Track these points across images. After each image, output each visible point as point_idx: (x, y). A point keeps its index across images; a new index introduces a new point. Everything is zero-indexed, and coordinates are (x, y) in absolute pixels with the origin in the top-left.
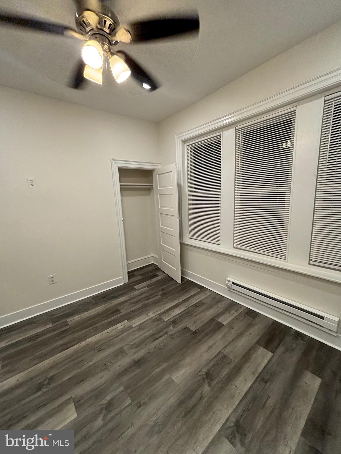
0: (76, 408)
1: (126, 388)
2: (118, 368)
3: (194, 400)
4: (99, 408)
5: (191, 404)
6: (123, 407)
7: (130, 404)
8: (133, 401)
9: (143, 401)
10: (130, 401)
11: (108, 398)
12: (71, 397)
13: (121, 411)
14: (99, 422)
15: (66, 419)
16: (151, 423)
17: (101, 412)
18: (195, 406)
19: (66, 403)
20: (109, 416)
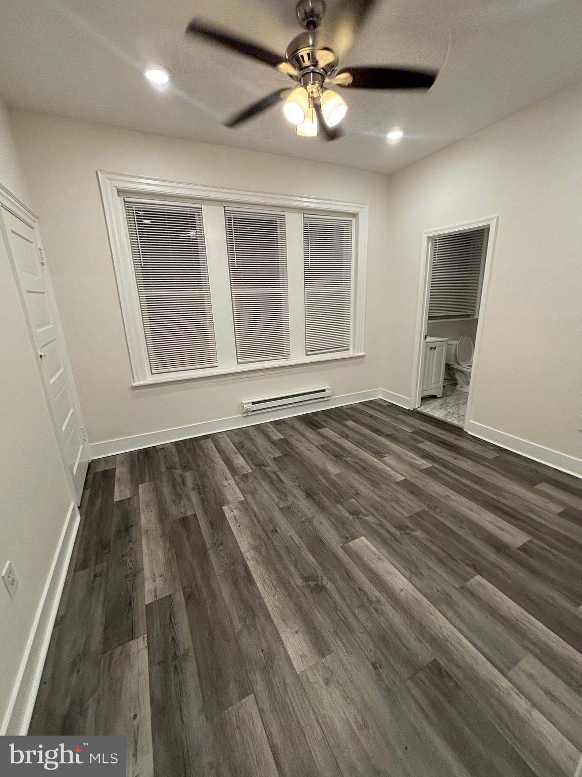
0: (355, 539)
1: (339, 502)
2: (312, 510)
3: (356, 466)
4: (357, 521)
5: (360, 468)
6: (358, 504)
7: (355, 499)
8: (353, 498)
9: (353, 491)
10: (353, 500)
11: (347, 515)
12: (341, 547)
13: (361, 505)
14: (370, 519)
15: (366, 546)
16: (372, 488)
17: (361, 518)
18: (360, 466)
19: (347, 550)
20: (365, 512)
